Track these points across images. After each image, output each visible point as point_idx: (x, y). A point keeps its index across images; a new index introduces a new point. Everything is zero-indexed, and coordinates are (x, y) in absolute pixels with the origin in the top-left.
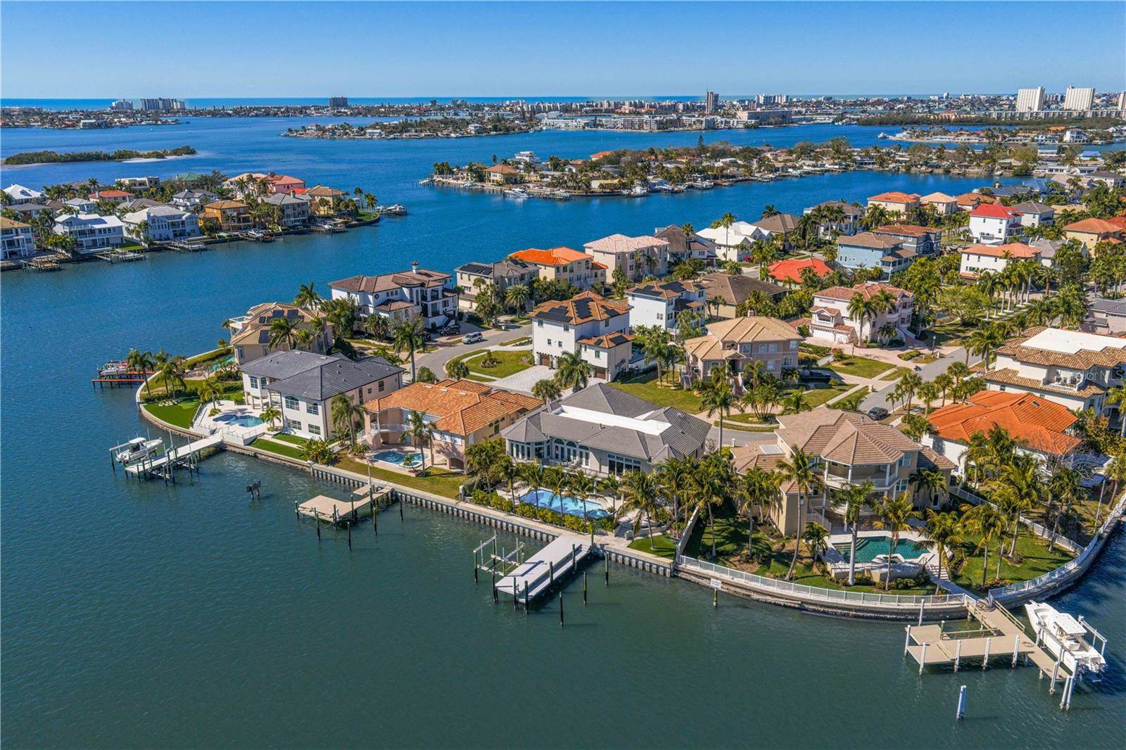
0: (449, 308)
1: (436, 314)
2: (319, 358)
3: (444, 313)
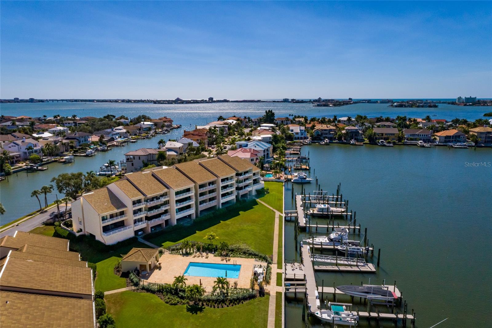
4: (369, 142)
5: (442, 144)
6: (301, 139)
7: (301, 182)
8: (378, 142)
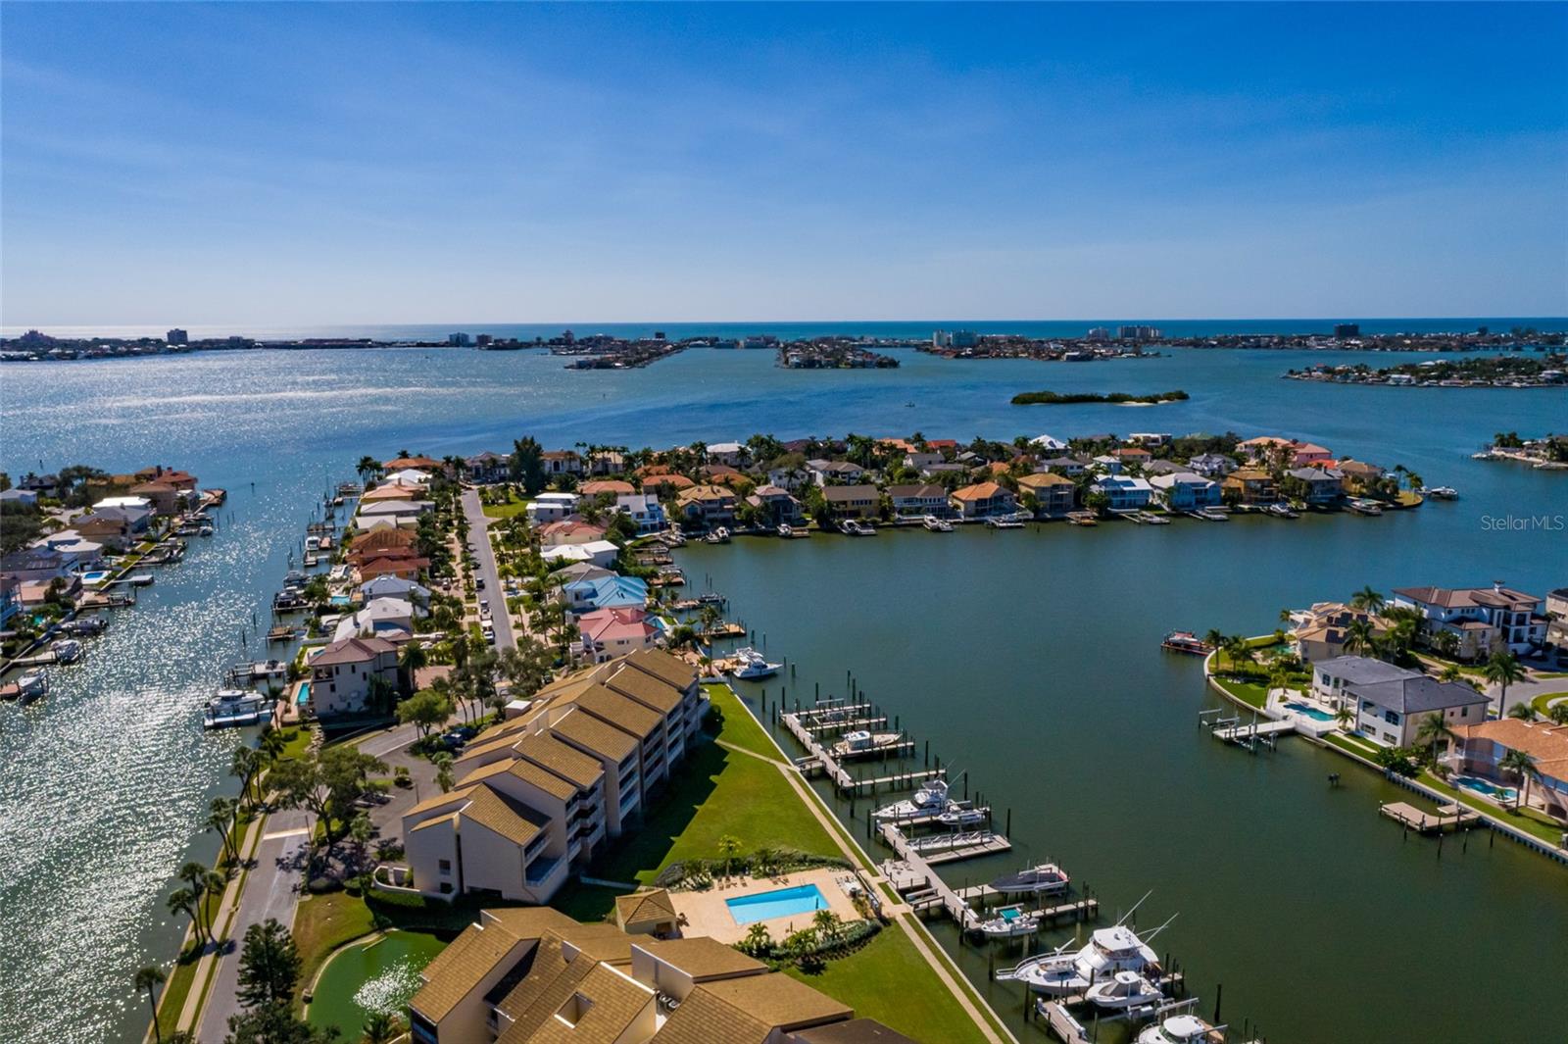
0: (1537, 637)
1: (1518, 639)
2: (1399, 671)
3: (1530, 641)
4: (817, 527)
5: (972, 519)
6: (654, 528)
7: (758, 674)
8: (841, 524)
